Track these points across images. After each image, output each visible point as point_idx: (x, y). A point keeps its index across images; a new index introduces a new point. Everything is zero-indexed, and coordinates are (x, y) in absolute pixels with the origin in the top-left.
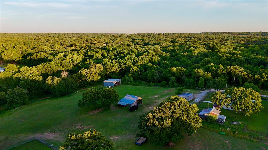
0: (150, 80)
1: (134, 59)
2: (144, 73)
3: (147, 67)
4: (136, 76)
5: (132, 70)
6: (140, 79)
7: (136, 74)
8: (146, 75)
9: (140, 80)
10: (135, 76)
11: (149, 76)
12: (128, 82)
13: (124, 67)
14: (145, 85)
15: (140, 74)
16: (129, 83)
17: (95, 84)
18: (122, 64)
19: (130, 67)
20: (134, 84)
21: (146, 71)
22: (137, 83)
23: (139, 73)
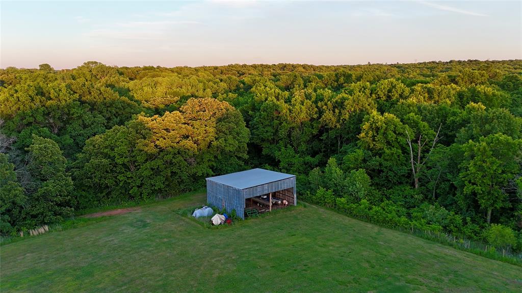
0: (483, 203)
1: (389, 91)
2: (438, 155)
3: (454, 122)
4: (389, 164)
5: (367, 133)
6: (413, 185)
7: (387, 151)
8: (454, 166)
9: (408, 188)
10: (381, 165)
11: (472, 169)
12: (337, 194)
13: (334, 119)
14: (446, 229)
15: (415, 158)
16: (343, 200)
17: (182, 187)
18: (326, 104)
19: (359, 118)
20: (372, 212)
21: (447, 140)
22: (392, 209)
23: (405, 151)
